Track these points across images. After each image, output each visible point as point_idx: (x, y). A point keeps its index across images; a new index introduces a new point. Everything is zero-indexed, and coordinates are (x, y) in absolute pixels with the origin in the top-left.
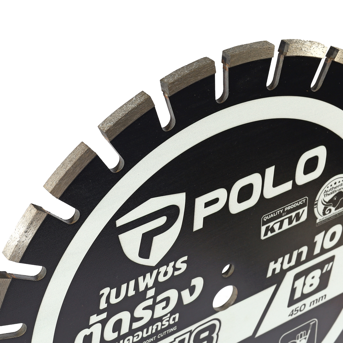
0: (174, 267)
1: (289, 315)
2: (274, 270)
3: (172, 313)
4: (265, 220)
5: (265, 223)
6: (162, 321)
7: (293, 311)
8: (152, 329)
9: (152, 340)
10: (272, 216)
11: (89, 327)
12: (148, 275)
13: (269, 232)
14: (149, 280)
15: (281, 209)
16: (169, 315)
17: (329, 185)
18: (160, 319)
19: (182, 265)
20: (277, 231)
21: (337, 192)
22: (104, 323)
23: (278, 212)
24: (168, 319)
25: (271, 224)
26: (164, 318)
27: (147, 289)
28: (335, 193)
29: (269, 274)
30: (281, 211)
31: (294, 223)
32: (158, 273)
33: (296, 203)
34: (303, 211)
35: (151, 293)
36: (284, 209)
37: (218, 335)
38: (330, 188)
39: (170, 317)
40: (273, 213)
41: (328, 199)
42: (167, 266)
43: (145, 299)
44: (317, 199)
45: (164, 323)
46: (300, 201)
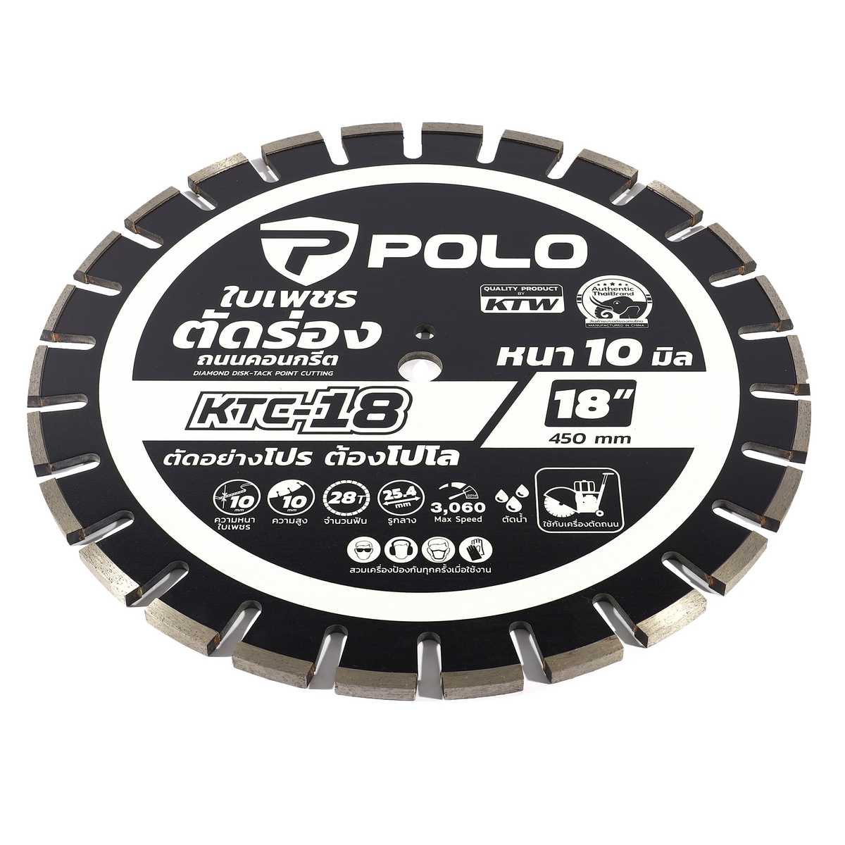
0: (336, 296)
1: (551, 440)
2: (510, 360)
3: (328, 351)
4: (487, 290)
5: (485, 294)
6: (310, 356)
7: (558, 435)
8: (293, 360)
9: (292, 374)
10: (498, 289)
11: (202, 320)
12: (296, 293)
13: (495, 308)
14: (297, 299)
15: (515, 287)
16: (322, 352)
17: (602, 283)
18: (308, 352)
19: (348, 299)
20: (509, 310)
21: (619, 296)
22: (223, 324)
23: (510, 288)
24: (320, 357)
25: (499, 299)
26: (313, 353)
27: (291, 307)
28: (616, 296)
29: (502, 361)
30: (515, 289)
31: (541, 310)
32: (311, 296)
33: (542, 286)
34: (557, 300)
35: (298, 314)
36: (519, 288)
37: (406, 412)
38: (602, 286)
39: (323, 356)
40: (500, 287)
41: (603, 299)
42: (326, 293)
43: (287, 318)
44: (580, 292)
45: (313, 358)
46: (549, 287)
